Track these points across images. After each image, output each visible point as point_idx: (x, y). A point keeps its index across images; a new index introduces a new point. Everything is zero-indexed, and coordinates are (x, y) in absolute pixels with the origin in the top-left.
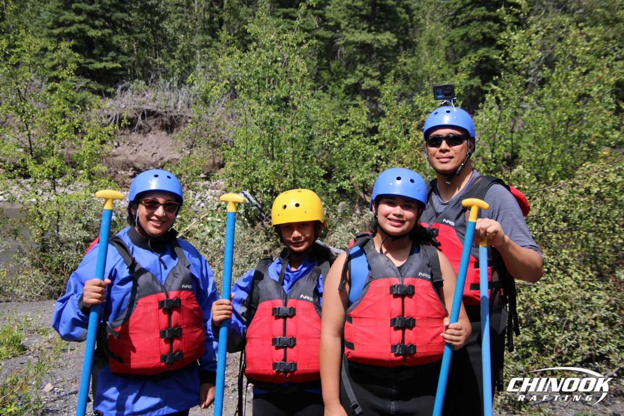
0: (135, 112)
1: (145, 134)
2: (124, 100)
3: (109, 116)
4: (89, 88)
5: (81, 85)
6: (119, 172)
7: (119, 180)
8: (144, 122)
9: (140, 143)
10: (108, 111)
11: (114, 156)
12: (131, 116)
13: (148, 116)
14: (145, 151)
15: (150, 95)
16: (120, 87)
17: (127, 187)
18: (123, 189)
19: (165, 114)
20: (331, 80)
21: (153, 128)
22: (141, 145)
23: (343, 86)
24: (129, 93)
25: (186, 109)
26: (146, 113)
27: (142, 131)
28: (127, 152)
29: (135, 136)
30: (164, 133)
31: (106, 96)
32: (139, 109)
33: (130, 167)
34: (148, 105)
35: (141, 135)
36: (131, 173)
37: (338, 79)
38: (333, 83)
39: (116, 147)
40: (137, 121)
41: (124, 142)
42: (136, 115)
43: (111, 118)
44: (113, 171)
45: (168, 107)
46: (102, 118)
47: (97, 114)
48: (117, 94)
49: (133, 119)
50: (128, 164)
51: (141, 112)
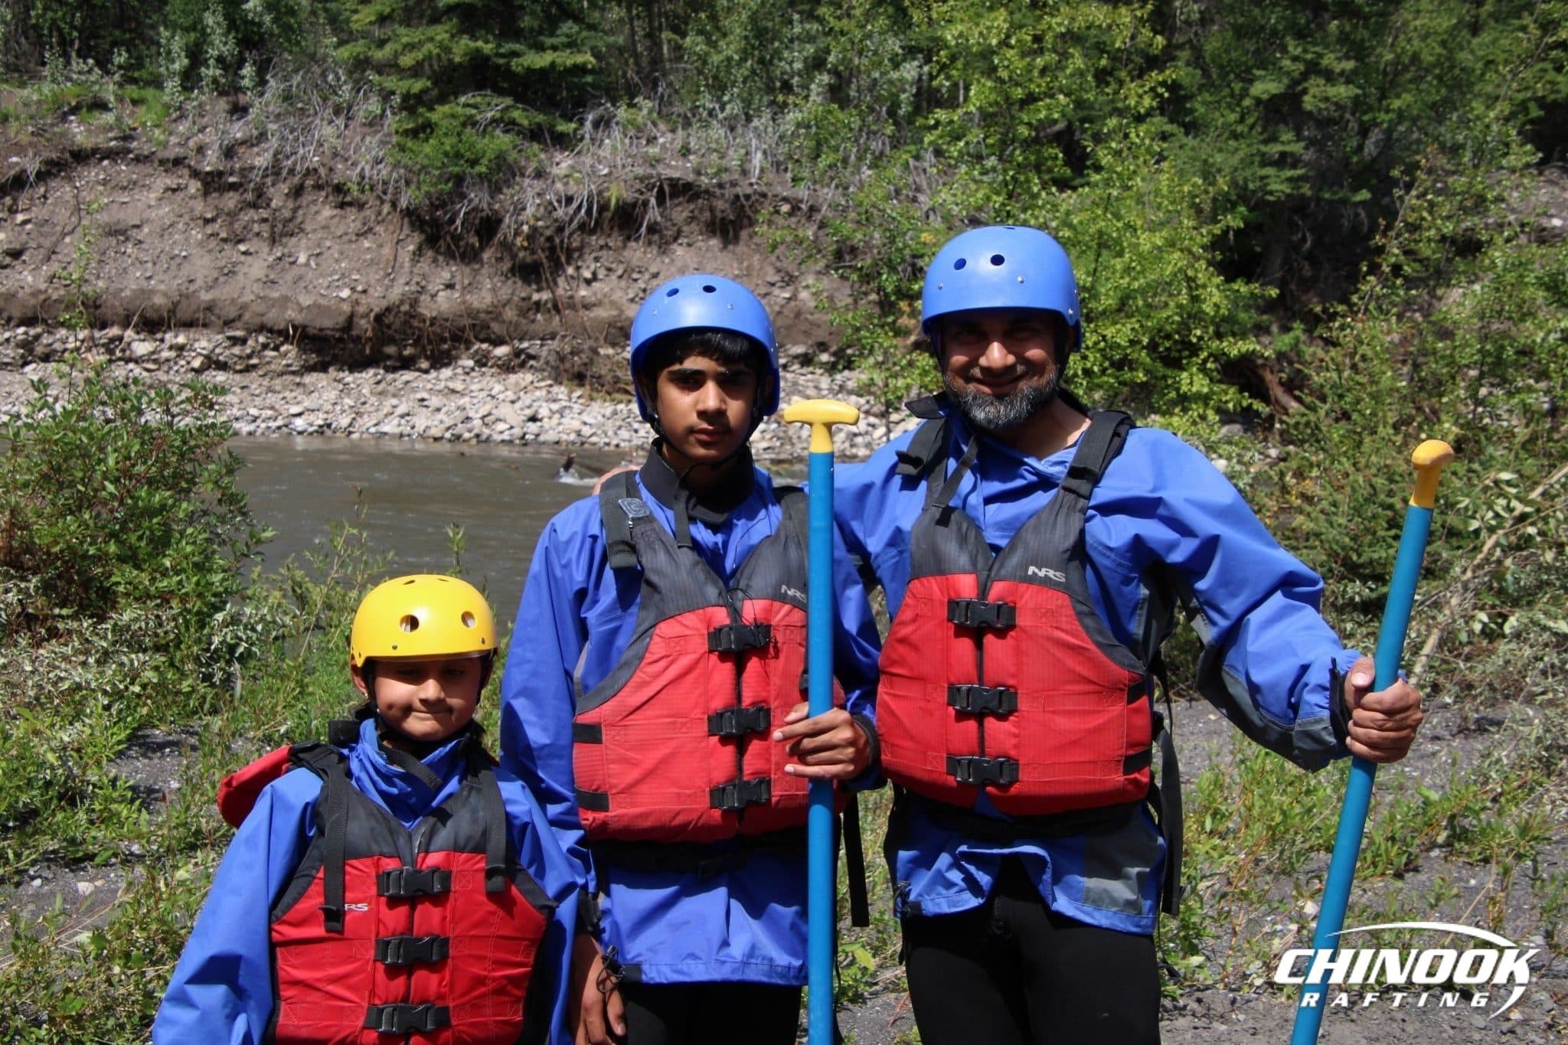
0: (638, 185)
1: (664, 247)
2: (601, 153)
3: (569, 200)
4: (513, 122)
5: (489, 115)
6: (602, 351)
7: (603, 372)
8: (662, 214)
9: (653, 269)
10: (567, 184)
11: (587, 307)
12: (629, 196)
13: (673, 196)
15: (671, 138)
16: (590, 117)
18: (618, 396)
19: (718, 191)
21: (685, 229)
22: (655, 276)
24: (616, 132)
25: (770, 176)
26: (666, 188)
27: (656, 237)
28: (618, 295)
29: (637, 253)
30: (715, 242)
31: (554, 145)
32: (651, 176)
34: (669, 166)
35: (655, 251)
39: (588, 282)
40: (645, 212)
41: (609, 270)
42: (642, 193)
43: (575, 205)
44: (586, 347)
45: (726, 170)
46: (551, 203)
47: (539, 195)
48: (582, 138)
49: (634, 205)
50: (621, 328)
51: (654, 185)
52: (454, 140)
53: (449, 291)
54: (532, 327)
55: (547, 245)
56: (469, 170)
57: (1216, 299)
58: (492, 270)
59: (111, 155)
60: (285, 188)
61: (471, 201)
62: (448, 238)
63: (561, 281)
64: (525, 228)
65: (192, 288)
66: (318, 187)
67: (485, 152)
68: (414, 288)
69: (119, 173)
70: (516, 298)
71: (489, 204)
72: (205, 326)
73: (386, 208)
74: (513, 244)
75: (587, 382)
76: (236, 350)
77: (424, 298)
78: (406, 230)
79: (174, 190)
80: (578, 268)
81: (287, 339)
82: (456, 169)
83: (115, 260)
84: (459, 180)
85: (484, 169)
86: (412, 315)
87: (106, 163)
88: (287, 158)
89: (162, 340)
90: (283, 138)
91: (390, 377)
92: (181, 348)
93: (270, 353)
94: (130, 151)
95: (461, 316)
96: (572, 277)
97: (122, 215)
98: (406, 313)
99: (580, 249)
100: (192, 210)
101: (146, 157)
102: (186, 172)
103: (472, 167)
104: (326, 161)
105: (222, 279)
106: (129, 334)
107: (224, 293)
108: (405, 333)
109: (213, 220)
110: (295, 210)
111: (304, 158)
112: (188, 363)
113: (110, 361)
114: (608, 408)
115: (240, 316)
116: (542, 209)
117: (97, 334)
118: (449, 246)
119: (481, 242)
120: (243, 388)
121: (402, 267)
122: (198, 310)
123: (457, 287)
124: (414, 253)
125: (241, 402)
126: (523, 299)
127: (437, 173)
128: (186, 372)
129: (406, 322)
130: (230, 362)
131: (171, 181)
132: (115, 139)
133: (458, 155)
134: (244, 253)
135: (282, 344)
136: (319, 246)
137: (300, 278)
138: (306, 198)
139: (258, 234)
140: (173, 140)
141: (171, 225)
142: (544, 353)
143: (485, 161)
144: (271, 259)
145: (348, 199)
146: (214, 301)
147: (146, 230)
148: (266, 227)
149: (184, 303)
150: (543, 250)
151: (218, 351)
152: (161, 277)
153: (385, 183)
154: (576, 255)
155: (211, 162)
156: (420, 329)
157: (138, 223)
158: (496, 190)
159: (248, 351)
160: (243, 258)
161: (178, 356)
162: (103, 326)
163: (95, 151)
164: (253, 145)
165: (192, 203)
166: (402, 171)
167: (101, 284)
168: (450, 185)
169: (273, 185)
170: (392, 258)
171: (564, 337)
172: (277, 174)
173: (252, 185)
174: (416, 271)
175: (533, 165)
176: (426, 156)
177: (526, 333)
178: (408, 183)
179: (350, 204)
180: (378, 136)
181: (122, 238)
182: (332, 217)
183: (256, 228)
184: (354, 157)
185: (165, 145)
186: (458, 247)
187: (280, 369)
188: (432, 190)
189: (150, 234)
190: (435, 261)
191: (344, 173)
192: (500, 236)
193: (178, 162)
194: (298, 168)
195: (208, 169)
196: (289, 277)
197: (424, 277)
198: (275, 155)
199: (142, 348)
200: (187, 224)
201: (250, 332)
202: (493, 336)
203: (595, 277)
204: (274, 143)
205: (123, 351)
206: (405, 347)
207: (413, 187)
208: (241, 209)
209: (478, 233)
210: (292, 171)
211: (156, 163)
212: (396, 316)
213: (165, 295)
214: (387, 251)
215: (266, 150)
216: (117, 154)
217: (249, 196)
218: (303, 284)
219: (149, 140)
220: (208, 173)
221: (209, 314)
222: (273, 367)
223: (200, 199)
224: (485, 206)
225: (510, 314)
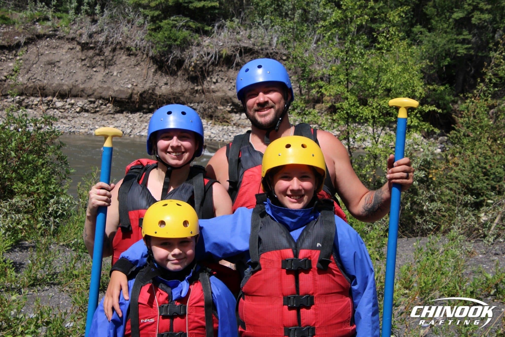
0: (233, 49)
2: (220, 37)
3: (209, 54)
4: (189, 26)
5: (181, 24)
6: (219, 108)
7: (219, 115)
8: (241, 60)
10: (208, 48)
11: (214, 92)
12: (229, 53)
13: (245, 53)
15: (245, 32)
16: (217, 25)
17: (227, 122)
18: (224, 123)
19: (261, 52)
24: (226, 30)
25: (280, 46)
26: (243, 50)
27: (238, 67)
28: (225, 88)
29: (232, 73)
31: (204, 35)
32: (237, 46)
33: (228, 103)
34: (244, 42)
36: (229, 109)
39: (215, 83)
40: (235, 58)
41: (222, 79)
42: (234, 52)
43: (210, 56)
44: (213, 106)
45: (264, 44)
46: (202, 55)
47: (198, 52)
48: (214, 32)
49: (231, 56)
50: (226, 100)
51: (238, 49)
52: (169, 32)
53: (166, 86)
54: (195, 99)
55: (200, 70)
56: (173, 43)
57: (420, 91)
58: (181, 78)
59: (50, 36)
60: (109, 49)
61: (174, 54)
62: (166, 67)
63: (205, 83)
64: (193, 64)
65: (77, 83)
66: (121, 48)
67: (179, 37)
68: (154, 84)
69: (52, 43)
70: (189, 89)
71: (180, 55)
72: (81, 97)
73: (145, 56)
74: (188, 69)
75: (213, 118)
76: (92, 105)
77: (157, 88)
78: (151, 64)
79: (71, 49)
80: (211, 78)
81: (109, 102)
82: (169, 43)
83: (51, 73)
84: (170, 46)
85: (179, 43)
86: (153, 94)
87: (48, 39)
88: (111, 38)
89: (66, 102)
90: (109, 31)
91: (145, 115)
92: (73, 104)
93: (103, 107)
94: (56, 35)
95: (170, 94)
96: (209, 81)
97: (53, 58)
98: (151, 93)
99: (212, 71)
100: (77, 56)
101: (62, 37)
102: (76, 43)
103: (175, 42)
104: (124, 39)
105: (87, 80)
106: (55, 99)
107: (88, 85)
108: (150, 100)
109: (85, 60)
110: (113, 57)
111: (116, 38)
112: (75, 110)
113: (48, 109)
114: (221, 128)
115: (93, 93)
116: (199, 57)
117: (44, 99)
118: (166, 70)
119: (177, 69)
120: (94, 119)
121: (149, 77)
122: (78, 91)
123: (169, 84)
124: (154, 72)
125: (93, 124)
126: (192, 89)
127: (162, 44)
128: (74, 113)
129: (150, 97)
130: (89, 110)
131: (70, 46)
132: (52, 31)
133: (170, 38)
134: (96, 71)
135: (108, 103)
136: (121, 69)
137: (114, 80)
138: (117, 52)
139: (100, 65)
140: (72, 31)
141: (70, 61)
142: (198, 108)
143: (179, 40)
144: (104, 73)
145: (131, 53)
146: (84, 88)
147: (61, 63)
148: (103, 63)
149: (74, 88)
150: (199, 72)
151: (85, 105)
152: (66, 79)
153: (144, 47)
154: (211, 73)
155: (84, 39)
156: (155, 99)
157: (59, 60)
158: (183, 50)
159: (96, 106)
160: (94, 73)
161: (72, 107)
162: (46, 96)
163: (44, 35)
164: (99, 34)
165: (77, 54)
166: (150, 43)
167: (45, 81)
168: (167, 48)
169: (106, 47)
170: (146, 74)
171: (206, 102)
172: (107, 44)
173: (98, 48)
174: (154, 78)
175: (196, 41)
176: (159, 38)
177: (192, 101)
178: (152, 47)
179: (132, 55)
180: (143, 31)
181: (53, 66)
182: (126, 59)
183: (99, 63)
184: (134, 38)
185: (69, 33)
186: (169, 70)
187: (107, 112)
188: (161, 50)
189: (63, 64)
190: (161, 75)
191: (130, 44)
192: (184, 66)
193: (73, 39)
194: (114, 42)
195: (83, 42)
196: (110, 80)
197: (157, 80)
198: (106, 37)
199: (59, 104)
200: (76, 61)
201: (96, 99)
202: (181, 102)
203: (217, 81)
204: (106, 33)
205: (53, 105)
206: (150, 105)
207: (154, 49)
208: (94, 56)
209: (176, 65)
210: (112, 43)
211: (65, 40)
212: (147, 94)
213: (67, 85)
214: (145, 71)
215: (103, 35)
216: (52, 36)
217: (97, 51)
218: (115, 83)
219: (63, 31)
220: (83, 43)
221: (82, 93)
222: (104, 111)
223: (80, 52)
224: (179, 56)
225: (187, 94)
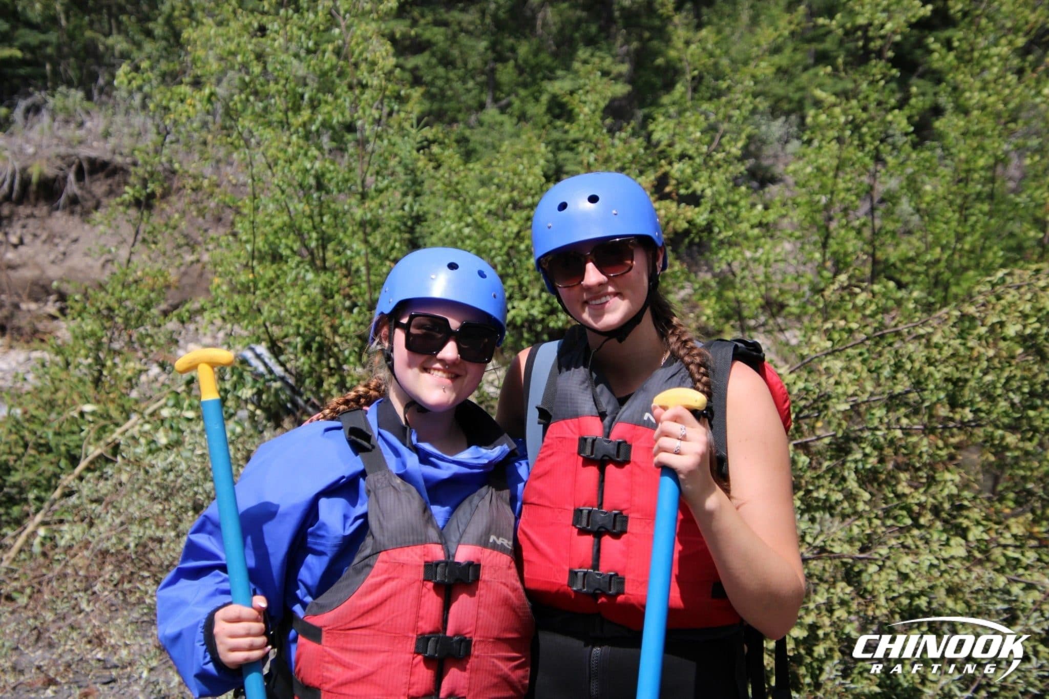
0: (59, 163)
1: (85, 215)
2: (30, 135)
6: (24, 306)
7: (23, 324)
8: (81, 188)
9: (74, 235)
11: (12, 267)
12: (50, 172)
13: (92, 173)
14: (86, 254)
15: (96, 123)
16: (22, 105)
17: (42, 341)
19: (131, 169)
20: (518, 85)
21: (105, 201)
22: (75, 241)
23: (544, 98)
24: (45, 118)
26: (86, 166)
27: (78, 209)
28: (41, 258)
29: (60, 221)
32: (70, 156)
33: (49, 294)
34: (91, 147)
35: (76, 219)
36: (51, 308)
37: (534, 82)
38: (522, 92)
39: (15, 246)
40: (65, 185)
41: (35, 235)
42: (62, 169)
44: (8, 302)
45: (140, 150)
48: (14, 122)
49: (54, 180)
50: (43, 286)
51: (73, 163)
75: (8, 333)
80: (5, 234)
99: (8, 217)
114: (24, 355)
203: (21, 242)
